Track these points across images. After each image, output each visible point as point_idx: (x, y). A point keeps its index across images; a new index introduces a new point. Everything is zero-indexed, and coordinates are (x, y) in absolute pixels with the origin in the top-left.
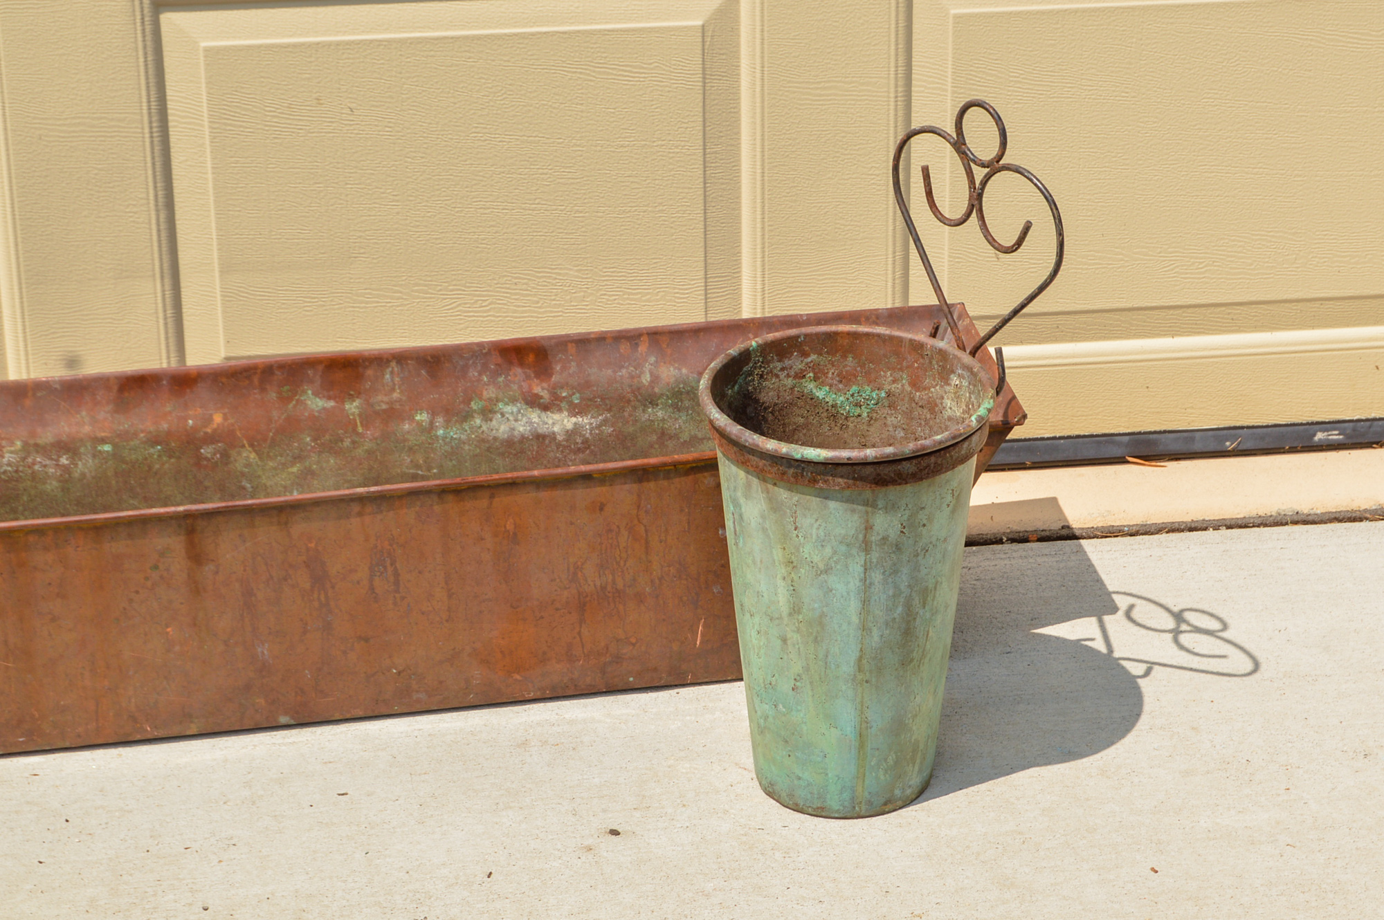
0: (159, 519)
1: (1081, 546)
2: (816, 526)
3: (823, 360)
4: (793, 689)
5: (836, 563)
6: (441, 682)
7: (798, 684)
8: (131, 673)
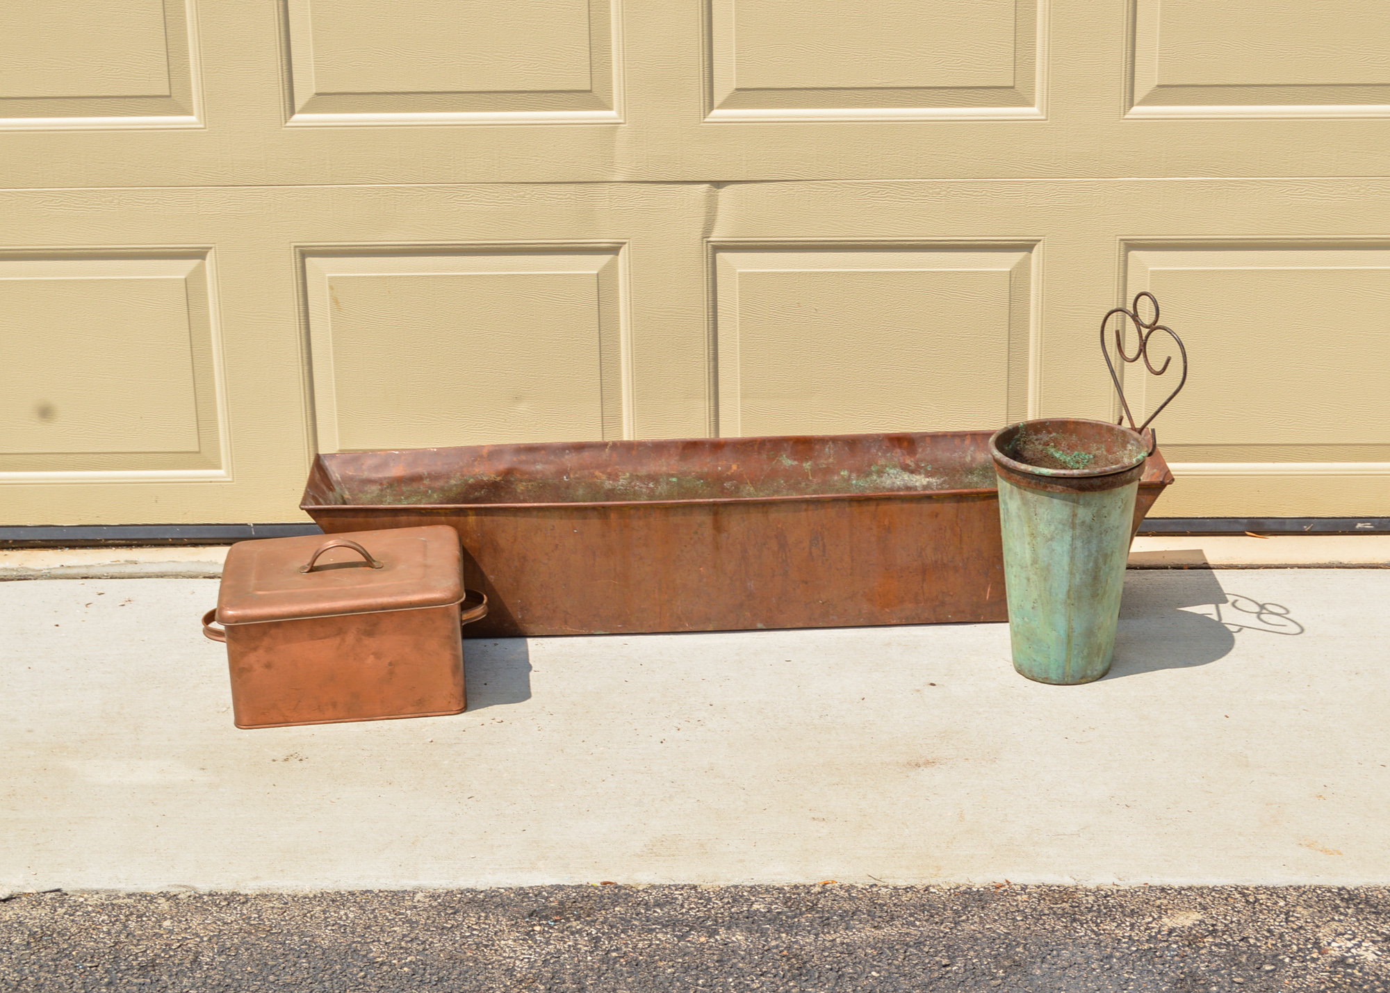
0: (700, 505)
1: (1212, 572)
2: (1046, 513)
3: (1059, 436)
4: (1033, 608)
5: (1057, 534)
6: (845, 610)
7: (1035, 605)
8: (680, 592)
